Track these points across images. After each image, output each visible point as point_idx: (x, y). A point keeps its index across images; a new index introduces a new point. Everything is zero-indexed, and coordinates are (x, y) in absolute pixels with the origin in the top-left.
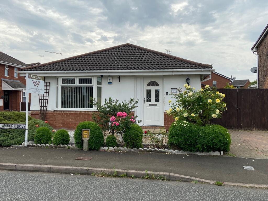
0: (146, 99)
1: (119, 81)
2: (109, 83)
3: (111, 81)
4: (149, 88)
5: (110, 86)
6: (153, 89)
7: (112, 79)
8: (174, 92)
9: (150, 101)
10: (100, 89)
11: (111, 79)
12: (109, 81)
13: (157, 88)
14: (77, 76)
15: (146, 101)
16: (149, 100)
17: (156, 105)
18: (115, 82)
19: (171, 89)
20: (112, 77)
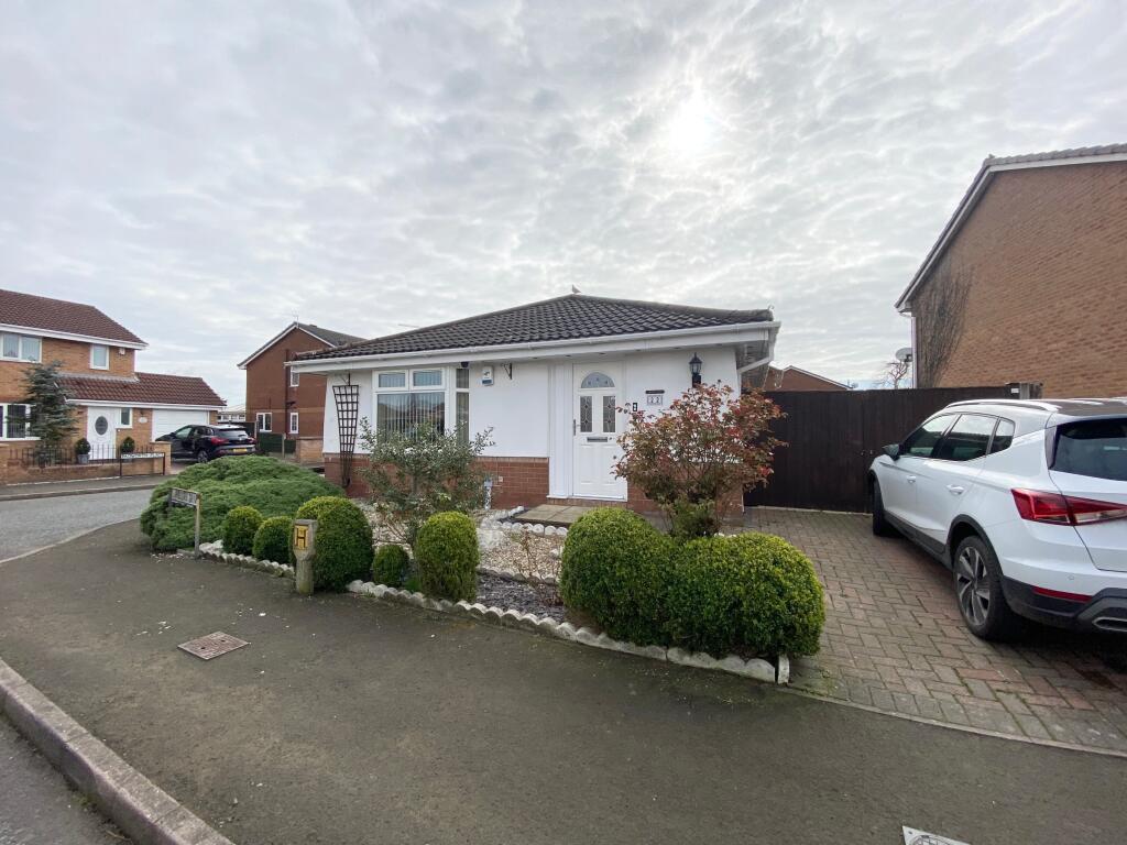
0: (578, 422)
1: (511, 375)
2: (484, 382)
3: (489, 377)
4: (587, 392)
5: (489, 389)
6: (597, 396)
7: (494, 370)
8: (655, 401)
9: (590, 430)
10: (463, 400)
11: (490, 370)
12: (484, 378)
13: (608, 392)
14: (408, 367)
15: (578, 429)
16: (586, 425)
17: (606, 440)
18: (501, 378)
19: (647, 392)
20: (493, 365)
